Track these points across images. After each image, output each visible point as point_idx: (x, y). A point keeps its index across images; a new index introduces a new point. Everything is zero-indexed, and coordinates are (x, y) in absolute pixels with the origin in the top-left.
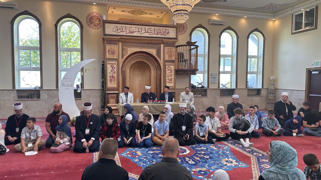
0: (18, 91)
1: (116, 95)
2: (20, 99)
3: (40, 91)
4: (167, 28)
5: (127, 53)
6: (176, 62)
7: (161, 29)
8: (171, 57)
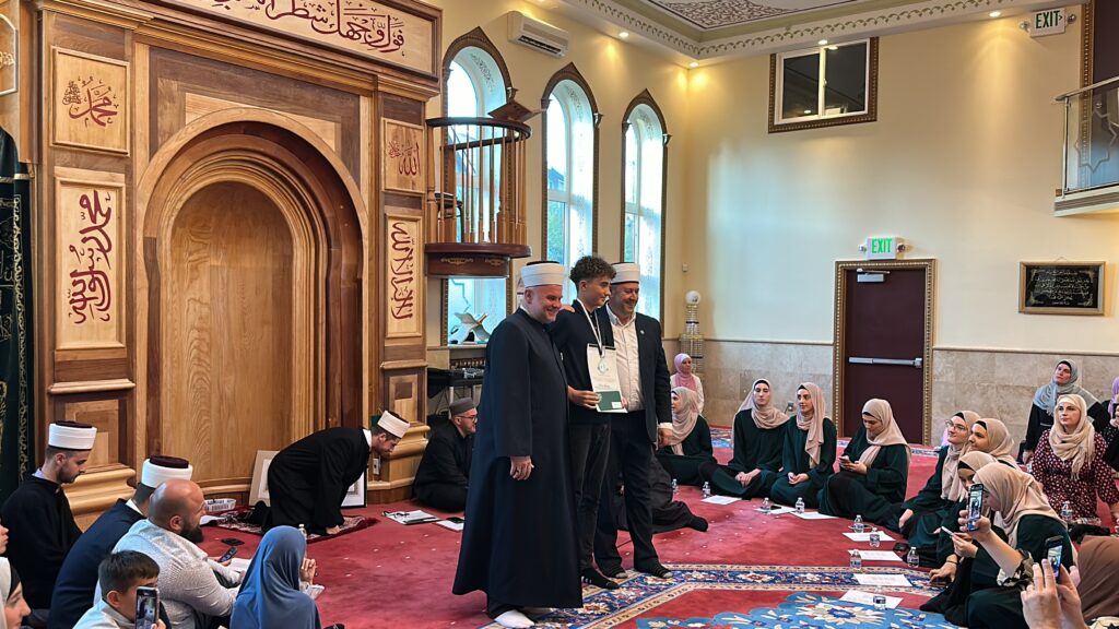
4: (392, 12)
5: (182, 124)
6: (429, 205)
7: (369, 12)
8: (407, 174)
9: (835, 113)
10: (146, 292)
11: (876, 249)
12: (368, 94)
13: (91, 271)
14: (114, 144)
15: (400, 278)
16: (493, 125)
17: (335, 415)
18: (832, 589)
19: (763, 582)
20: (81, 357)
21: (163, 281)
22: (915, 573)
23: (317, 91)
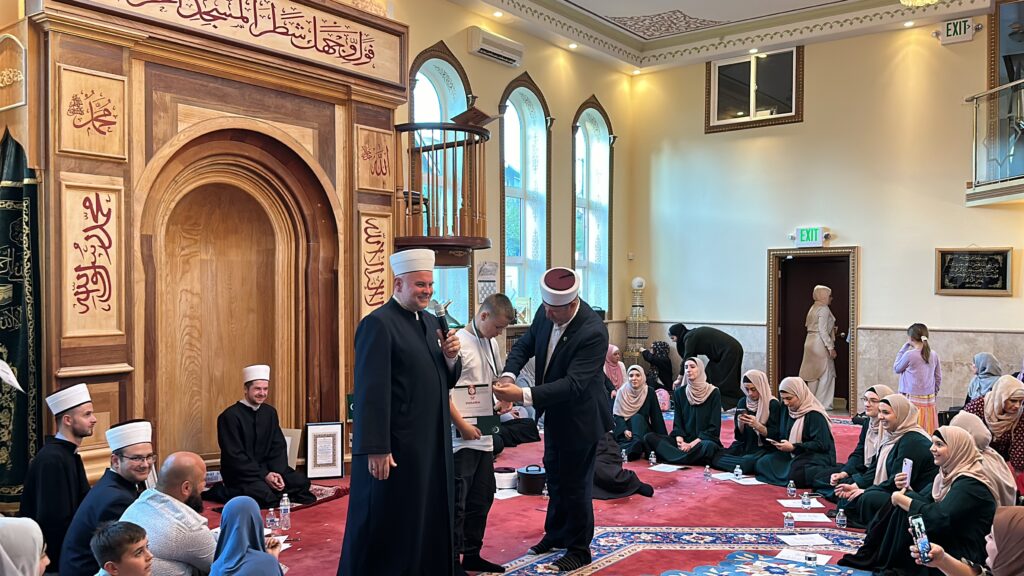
1: (115, 387)
4: (363, 29)
5: (174, 131)
6: (398, 203)
7: (343, 29)
8: (378, 174)
9: (765, 115)
10: (143, 284)
11: (804, 238)
12: (342, 103)
13: (94, 266)
14: (114, 150)
15: (372, 269)
16: (456, 130)
17: (314, 394)
18: (768, 548)
19: (706, 543)
20: (85, 343)
21: (158, 273)
22: (843, 533)
23: (297, 101)
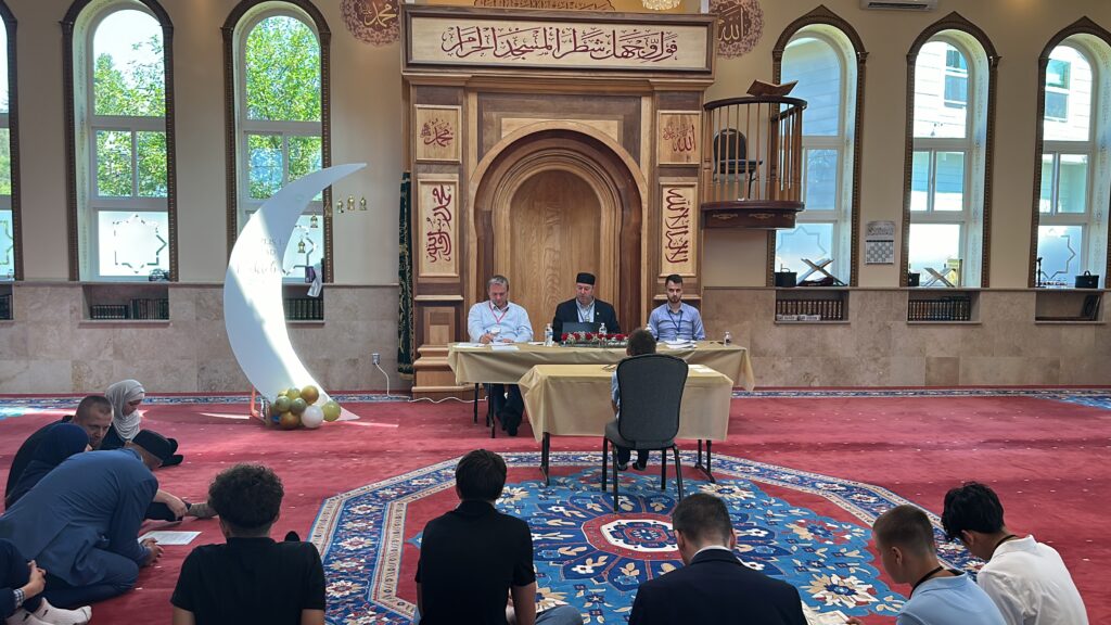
0: (90, 289)
1: (451, 310)
2: (95, 321)
3: (170, 290)
4: (665, 29)
5: (499, 139)
6: (705, 173)
7: (643, 33)
8: (682, 150)
12: (647, 94)
14: (451, 157)
20: (433, 281)
21: (498, 237)
